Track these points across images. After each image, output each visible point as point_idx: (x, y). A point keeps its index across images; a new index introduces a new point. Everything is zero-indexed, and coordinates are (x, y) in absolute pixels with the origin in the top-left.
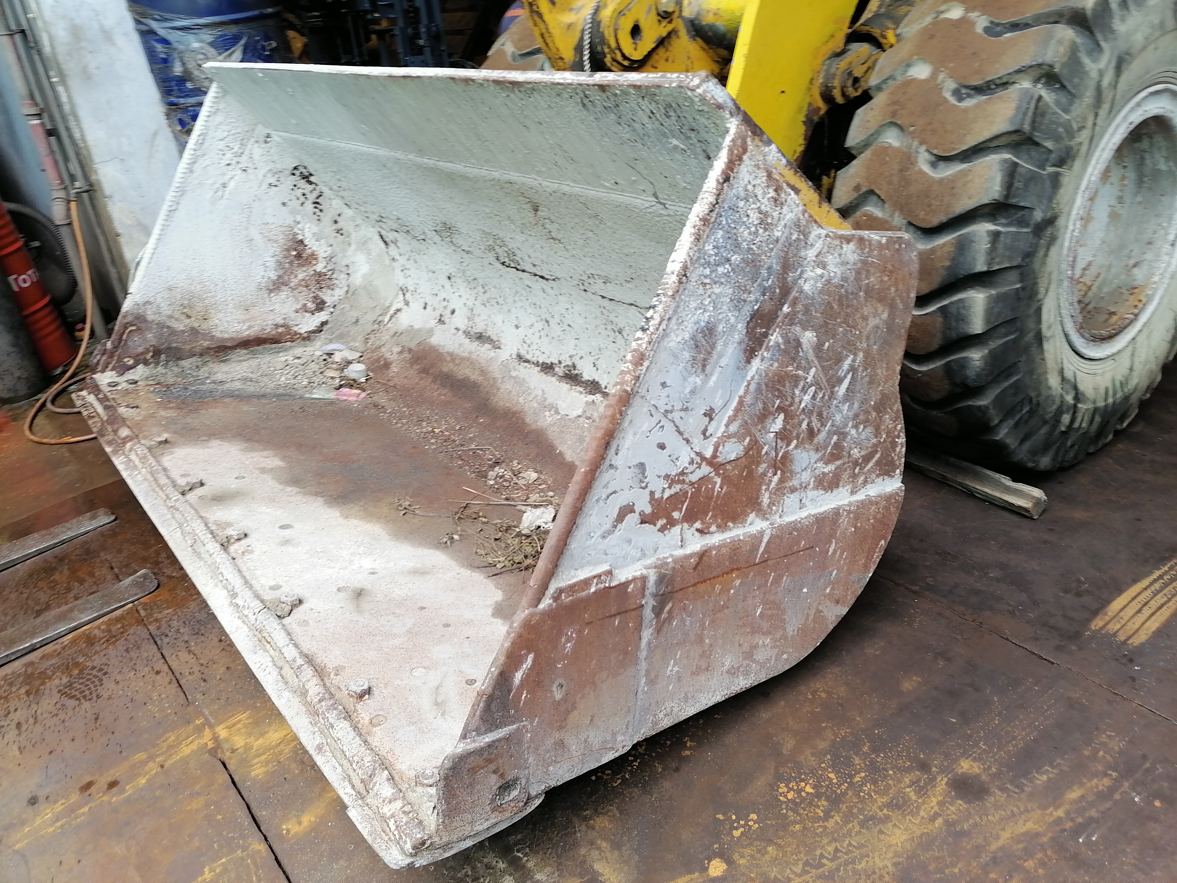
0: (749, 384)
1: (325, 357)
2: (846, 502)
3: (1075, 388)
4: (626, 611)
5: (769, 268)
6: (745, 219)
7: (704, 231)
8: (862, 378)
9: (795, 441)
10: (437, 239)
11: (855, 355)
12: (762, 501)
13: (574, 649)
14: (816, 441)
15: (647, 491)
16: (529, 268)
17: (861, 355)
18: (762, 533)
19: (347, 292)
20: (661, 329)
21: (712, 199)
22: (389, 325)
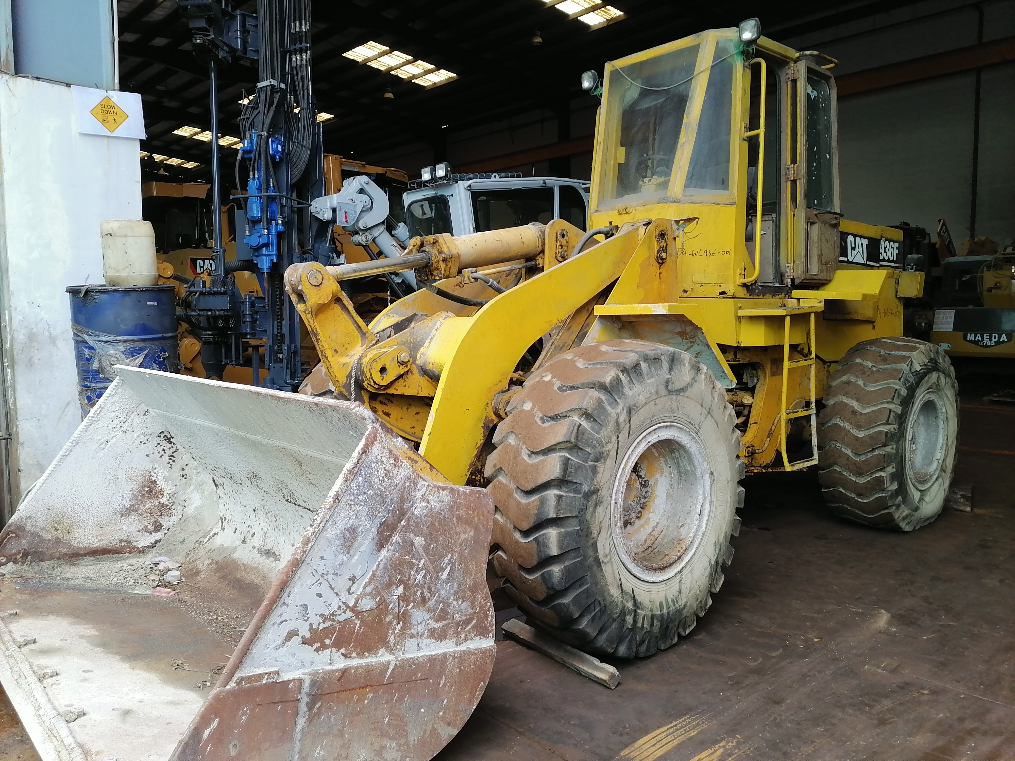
0: (379, 564)
1: (152, 566)
2: (452, 650)
3: (634, 598)
4: (287, 701)
5: (392, 500)
6: (376, 473)
7: (350, 477)
8: (459, 569)
9: (412, 604)
10: (248, 483)
11: (452, 555)
12: (389, 641)
13: (247, 720)
14: (427, 605)
15: (308, 623)
16: (301, 503)
17: (457, 555)
18: (389, 663)
19: (180, 519)
20: (321, 526)
21: (355, 461)
22: (207, 544)
